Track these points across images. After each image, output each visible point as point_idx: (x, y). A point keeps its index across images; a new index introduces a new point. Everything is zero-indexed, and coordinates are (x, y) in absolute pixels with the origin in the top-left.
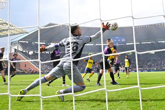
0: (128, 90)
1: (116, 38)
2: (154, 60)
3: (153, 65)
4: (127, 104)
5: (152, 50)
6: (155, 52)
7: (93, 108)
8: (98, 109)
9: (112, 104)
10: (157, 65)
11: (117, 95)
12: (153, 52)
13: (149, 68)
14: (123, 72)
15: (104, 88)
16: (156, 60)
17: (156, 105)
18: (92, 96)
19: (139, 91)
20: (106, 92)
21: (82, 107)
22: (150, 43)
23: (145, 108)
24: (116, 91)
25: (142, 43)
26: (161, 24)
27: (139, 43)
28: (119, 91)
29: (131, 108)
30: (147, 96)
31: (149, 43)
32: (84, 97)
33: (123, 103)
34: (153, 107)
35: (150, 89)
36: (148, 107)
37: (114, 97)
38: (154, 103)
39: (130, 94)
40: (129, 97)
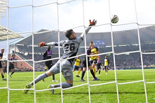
0: (108, 84)
1: (97, 41)
2: (129, 60)
3: (128, 64)
4: (106, 97)
5: (127, 51)
6: (130, 54)
7: (77, 99)
8: (82, 100)
9: (93, 96)
10: (131, 64)
11: (98, 89)
12: (128, 53)
13: (125, 67)
14: (103, 70)
15: (87, 83)
16: (131, 60)
17: (131, 97)
18: (77, 90)
19: (116, 86)
20: (89, 87)
21: (68, 99)
22: (125, 46)
23: (121, 100)
24: (97, 86)
25: (119, 46)
26: (134, 30)
27: (116, 46)
28: (99, 85)
29: (109, 100)
30: (123, 90)
31: (124, 46)
32: (70, 91)
33: (103, 96)
34: (128, 99)
35: (125, 84)
36: (124, 99)
37: (95, 91)
38: (129, 96)
39: (109, 88)
40: (108, 90)
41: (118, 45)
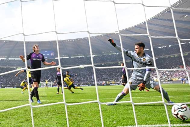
0: (58, 105)
1: (45, 52)
2: (84, 75)
3: (83, 79)
4: (56, 120)
5: (81, 64)
6: (85, 67)
7: (21, 123)
8: (27, 124)
9: (40, 119)
10: (87, 80)
11: (46, 110)
12: (82, 66)
13: (79, 83)
14: (52, 87)
16: (86, 75)
17: (86, 120)
18: (21, 111)
20: (31, 108)
21: (10, 122)
22: (80, 57)
23: (75, 124)
24: (44, 106)
25: (72, 57)
27: (68, 57)
28: (48, 106)
29: (60, 124)
30: (76, 111)
31: (78, 57)
32: (12, 112)
33: (52, 119)
34: (82, 123)
35: (79, 104)
36: (78, 123)
37: (43, 113)
38: (84, 118)
39: (59, 109)
40: (58, 112)
41: (70, 57)
